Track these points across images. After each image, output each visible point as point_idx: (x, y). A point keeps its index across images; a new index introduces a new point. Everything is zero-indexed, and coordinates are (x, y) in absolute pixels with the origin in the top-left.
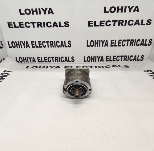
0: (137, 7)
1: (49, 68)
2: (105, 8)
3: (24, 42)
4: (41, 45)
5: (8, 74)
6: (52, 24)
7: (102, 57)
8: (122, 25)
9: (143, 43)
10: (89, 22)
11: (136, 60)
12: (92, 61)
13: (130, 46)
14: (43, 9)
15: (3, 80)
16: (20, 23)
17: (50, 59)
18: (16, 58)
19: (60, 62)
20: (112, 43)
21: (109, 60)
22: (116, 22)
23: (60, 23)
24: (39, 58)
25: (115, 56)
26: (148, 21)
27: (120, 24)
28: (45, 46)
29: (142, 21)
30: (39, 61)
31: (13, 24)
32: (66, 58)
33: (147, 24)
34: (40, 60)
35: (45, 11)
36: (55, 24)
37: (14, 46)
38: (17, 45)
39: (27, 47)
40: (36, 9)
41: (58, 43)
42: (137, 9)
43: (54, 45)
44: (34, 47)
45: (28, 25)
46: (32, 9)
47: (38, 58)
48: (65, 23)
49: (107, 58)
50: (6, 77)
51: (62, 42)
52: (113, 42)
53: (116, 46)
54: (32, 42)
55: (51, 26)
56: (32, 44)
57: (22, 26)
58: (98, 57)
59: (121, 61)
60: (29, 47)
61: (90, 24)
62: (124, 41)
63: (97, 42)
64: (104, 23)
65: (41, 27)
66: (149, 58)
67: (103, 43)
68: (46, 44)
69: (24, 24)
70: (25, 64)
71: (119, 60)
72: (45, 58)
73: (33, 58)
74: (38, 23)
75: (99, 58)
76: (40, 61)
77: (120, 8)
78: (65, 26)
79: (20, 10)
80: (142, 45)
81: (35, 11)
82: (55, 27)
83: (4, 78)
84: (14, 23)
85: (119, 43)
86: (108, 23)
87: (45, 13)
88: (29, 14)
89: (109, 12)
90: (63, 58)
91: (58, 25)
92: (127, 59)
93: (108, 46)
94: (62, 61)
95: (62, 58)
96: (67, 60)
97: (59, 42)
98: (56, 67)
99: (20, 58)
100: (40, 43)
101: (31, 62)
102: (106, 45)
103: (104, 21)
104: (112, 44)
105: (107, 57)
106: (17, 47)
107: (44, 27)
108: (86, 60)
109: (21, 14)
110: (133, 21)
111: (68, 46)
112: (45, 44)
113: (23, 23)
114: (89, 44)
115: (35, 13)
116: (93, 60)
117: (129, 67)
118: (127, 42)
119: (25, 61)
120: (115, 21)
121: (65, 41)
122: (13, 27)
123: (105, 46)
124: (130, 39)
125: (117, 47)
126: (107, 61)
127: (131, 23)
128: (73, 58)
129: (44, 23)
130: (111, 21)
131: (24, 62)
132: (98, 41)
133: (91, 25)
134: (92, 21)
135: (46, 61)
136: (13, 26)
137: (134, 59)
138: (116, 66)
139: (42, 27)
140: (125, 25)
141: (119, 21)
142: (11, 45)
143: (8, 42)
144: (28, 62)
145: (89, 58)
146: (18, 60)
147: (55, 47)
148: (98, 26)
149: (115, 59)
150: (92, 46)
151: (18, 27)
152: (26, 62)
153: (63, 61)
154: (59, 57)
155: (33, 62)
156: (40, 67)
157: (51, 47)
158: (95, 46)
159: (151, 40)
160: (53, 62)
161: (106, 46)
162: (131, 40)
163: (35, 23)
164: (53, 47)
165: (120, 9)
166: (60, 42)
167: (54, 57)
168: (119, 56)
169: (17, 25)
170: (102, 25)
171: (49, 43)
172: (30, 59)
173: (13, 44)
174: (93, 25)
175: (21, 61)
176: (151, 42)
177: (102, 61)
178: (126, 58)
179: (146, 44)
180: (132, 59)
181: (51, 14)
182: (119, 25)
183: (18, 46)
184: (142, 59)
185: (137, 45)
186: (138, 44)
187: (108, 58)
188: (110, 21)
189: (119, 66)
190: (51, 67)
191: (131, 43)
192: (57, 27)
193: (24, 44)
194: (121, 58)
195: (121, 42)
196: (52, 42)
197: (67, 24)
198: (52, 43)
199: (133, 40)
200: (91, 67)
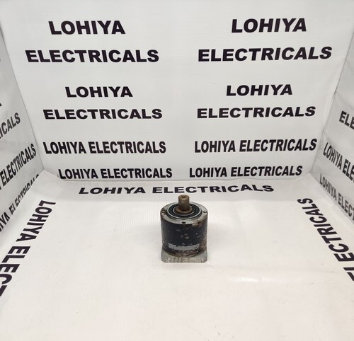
1: (124, 191)
2: (229, 88)
3: (76, 143)
4: (108, 148)
6: (129, 114)
7: (224, 169)
8: (261, 116)
9: (300, 146)
10: (199, 110)
12: (204, 176)
13: (277, 150)
14: (111, 88)
16: (67, 111)
17: (125, 173)
18: (60, 170)
19: (144, 177)
20: (242, 146)
21: (236, 173)
22: (250, 111)
23: (144, 111)
25: (249, 168)
26: (308, 109)
29: (298, 109)
30: (105, 175)
31: (54, 113)
32: (156, 170)
33: (307, 115)
34: (105, 173)
35: (115, 92)
36: (135, 114)
37: (55, 150)
38: (61, 148)
39: (80, 153)
40: (99, 88)
41: (140, 145)
42: (288, 90)
43: (132, 148)
44: (95, 152)
45: (82, 114)
46: (91, 88)
47: (102, 170)
48: (154, 111)
49: (233, 172)
51: (148, 143)
52: (244, 144)
53: (249, 150)
54: (90, 143)
55: (126, 117)
56: (91, 148)
57: (71, 116)
58: (216, 168)
59: (260, 175)
60: (85, 152)
61: (200, 113)
62: (265, 143)
63: (213, 144)
64: (227, 113)
66: (311, 172)
67: (225, 146)
68: (117, 147)
69: (75, 112)
70: (77, 184)
71: (256, 174)
72: (115, 170)
74: (101, 111)
75: (218, 172)
77: (257, 88)
78: (154, 117)
79: (67, 89)
80: (298, 150)
81: (96, 92)
82: (135, 118)
84: (56, 111)
85: (256, 145)
86: (236, 113)
87: (116, 95)
88: (86, 95)
89: (237, 94)
90: (151, 170)
91: (141, 115)
92: (271, 172)
93: (234, 151)
94: (149, 175)
95: (149, 171)
96: (157, 174)
97: (143, 144)
98: (138, 190)
100: (106, 145)
101: (88, 178)
102: (230, 149)
103: (227, 109)
104: (243, 148)
105: (233, 168)
106: (62, 153)
107: (114, 117)
108: (194, 173)
109: (69, 95)
110: (280, 109)
111: (161, 150)
112: (115, 147)
113: (73, 110)
114: (199, 148)
115: (96, 94)
116: (206, 174)
117: (272, 190)
118: (270, 144)
119: (77, 176)
120: (247, 110)
121: (154, 143)
122: (53, 118)
123: (229, 151)
124: (277, 139)
125: (253, 152)
127: (277, 112)
128: (169, 171)
129: (113, 111)
130: (241, 109)
131: (75, 178)
132: (216, 142)
133: (202, 115)
134: (206, 109)
135: (118, 175)
136: (54, 116)
137: (284, 173)
138: (248, 188)
139: (110, 118)
140: (267, 115)
141: (256, 109)
142: (49, 149)
143: (44, 143)
144: (83, 178)
145: (199, 171)
146: (64, 175)
147: (135, 152)
148: (216, 117)
149: (249, 173)
150: (205, 151)
151: (64, 118)
152: (79, 178)
153: (151, 175)
154: (143, 170)
155: (92, 178)
156: (106, 190)
157: (128, 152)
158: (211, 151)
159: (315, 140)
160: (131, 177)
161: (232, 151)
162: (279, 141)
163: (96, 111)
164: (132, 152)
166: (145, 144)
167: (132, 170)
168: (255, 168)
169: (62, 114)
170: (224, 115)
171: (124, 146)
172: (87, 173)
173: (54, 146)
174: (207, 115)
176: (314, 145)
177: (224, 176)
178: (268, 171)
179: (306, 147)
180: (280, 173)
181: (127, 97)
183: (63, 150)
184: (298, 173)
185: (290, 149)
186: (291, 147)
188: (238, 110)
189: (254, 186)
190: (127, 189)
191: (278, 145)
192: (139, 117)
193: (75, 147)
194: (259, 170)
195: (260, 143)
196: (130, 143)
197: (157, 114)
198: (129, 145)
199: (282, 141)
200: (203, 189)
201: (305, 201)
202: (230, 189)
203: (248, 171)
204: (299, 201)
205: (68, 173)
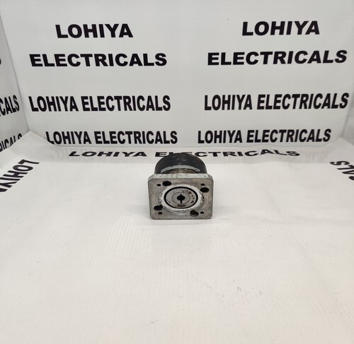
0: (315, 23)
1: (121, 155)
2: (245, 24)
3: (67, 98)
4: (103, 104)
5: (30, 168)
6: (128, 60)
7: (239, 132)
8: (283, 62)
9: (329, 103)
10: (210, 55)
11: (313, 139)
12: (215, 142)
13: (300, 108)
14: (108, 26)
15: (18, 180)
16: (57, 56)
17: (122, 137)
18: (47, 133)
19: (144, 142)
20: (260, 102)
21: (253, 138)
22: (269, 56)
23: (146, 56)
24: (98, 135)
25: (268, 131)
26: (338, 54)
27: (279, 61)
28: (113, 107)
29: (327, 53)
30: (99, 140)
31: (41, 58)
32: (158, 133)
33: (337, 61)
34: (100, 137)
35: (113, 30)
36: (135, 60)
37: (43, 106)
38: (50, 104)
39: (71, 110)
40: (94, 26)
41: (141, 100)
42: (314, 28)
43: (132, 104)
44: (88, 109)
45: (74, 60)
46: (85, 26)
47: (96, 133)
48: (157, 57)
49: (249, 136)
50: (26, 173)
51: (150, 98)
52: (262, 99)
53: (269, 107)
54: (83, 98)
55: (125, 63)
56: (84, 104)
57: (61, 62)
58: (229, 132)
59: (281, 141)
60: (77, 110)
61: (211, 59)
62: (287, 99)
63: (226, 99)
64: (242, 58)
65: (105, 64)
67: (240, 101)
68: (113, 103)
69: (66, 58)
70: (67, 148)
71: (276, 139)
72: (111, 133)
73: (86, 133)
74: (97, 56)
75: (231, 136)
76: (101, 140)
77: (278, 24)
78: (158, 64)
79: (58, 27)
80: (326, 107)
81: (90, 31)
82: (136, 66)
83: (20, 175)
84: (45, 56)
85: (276, 101)
86: (253, 58)
87: (113, 35)
88: (79, 35)
89: (254, 33)
90: (152, 134)
91: (142, 62)
93: (251, 108)
94: (150, 140)
95: (150, 135)
96: (160, 139)
97: (143, 99)
98: (138, 155)
99: (56, 133)
100: (101, 100)
101: (80, 143)
102: (246, 106)
103: (243, 53)
104: (261, 105)
105: (249, 132)
106: (50, 110)
107: (112, 64)
108: (203, 138)
109: (60, 35)
110: (305, 53)
111: (164, 107)
112: (111, 103)
113: (64, 55)
114: (210, 104)
115: (91, 34)
116: (218, 139)
117: (298, 155)
118: (293, 99)
119: (67, 140)
120: (266, 54)
121: (156, 97)
122: (41, 65)
123: (245, 108)
124: (301, 93)
125: (273, 110)
126: (249, 141)
127: (301, 57)
128: (173, 134)
129: (110, 56)
130: (259, 54)
131: (65, 143)
132: (229, 96)
133: (213, 61)
134: (218, 54)
135: (114, 140)
136: (42, 62)
137: (309, 138)
138: (269, 152)
139: (107, 65)
140: (290, 62)
141: (277, 53)
142: (36, 106)
143: (30, 98)
144: (74, 143)
145: (209, 135)
146: (52, 139)
147: (135, 109)
148: (229, 63)
149: (268, 138)
150: (216, 109)
151: (53, 65)
152: (70, 143)
153: (153, 140)
154: (143, 132)
155: (85, 143)
156: (100, 154)
157: (126, 109)
158: (223, 109)
159: (347, 95)
160: (130, 142)
161: (248, 108)
162: (303, 95)
163: (91, 55)
164: (131, 109)
165: (278, 28)
166: (146, 99)
167: (131, 133)
168: (275, 131)
169: (51, 60)
170: (238, 61)
171: (122, 102)
172: (79, 137)
173: (41, 102)
174: (219, 61)
175: (58, 140)
176: (346, 101)
177: (238, 142)
178: (291, 135)
179: (336, 104)
180: (305, 138)
181: (126, 37)
182: (275, 62)
183: (52, 107)
184: (327, 138)
185: (317, 107)
186: (317, 104)
187: (252, 136)
188: (256, 54)
189: (277, 152)
190: (125, 153)
191: (302, 102)
192: (140, 64)
193: (65, 103)
194: (280, 134)
195: (281, 99)
196: (128, 98)
197: (161, 59)
198: (127, 100)
199: (307, 96)
200: (215, 154)
201: (339, 163)
202: (247, 154)
203: (268, 136)
204: (332, 163)
205: (57, 136)
